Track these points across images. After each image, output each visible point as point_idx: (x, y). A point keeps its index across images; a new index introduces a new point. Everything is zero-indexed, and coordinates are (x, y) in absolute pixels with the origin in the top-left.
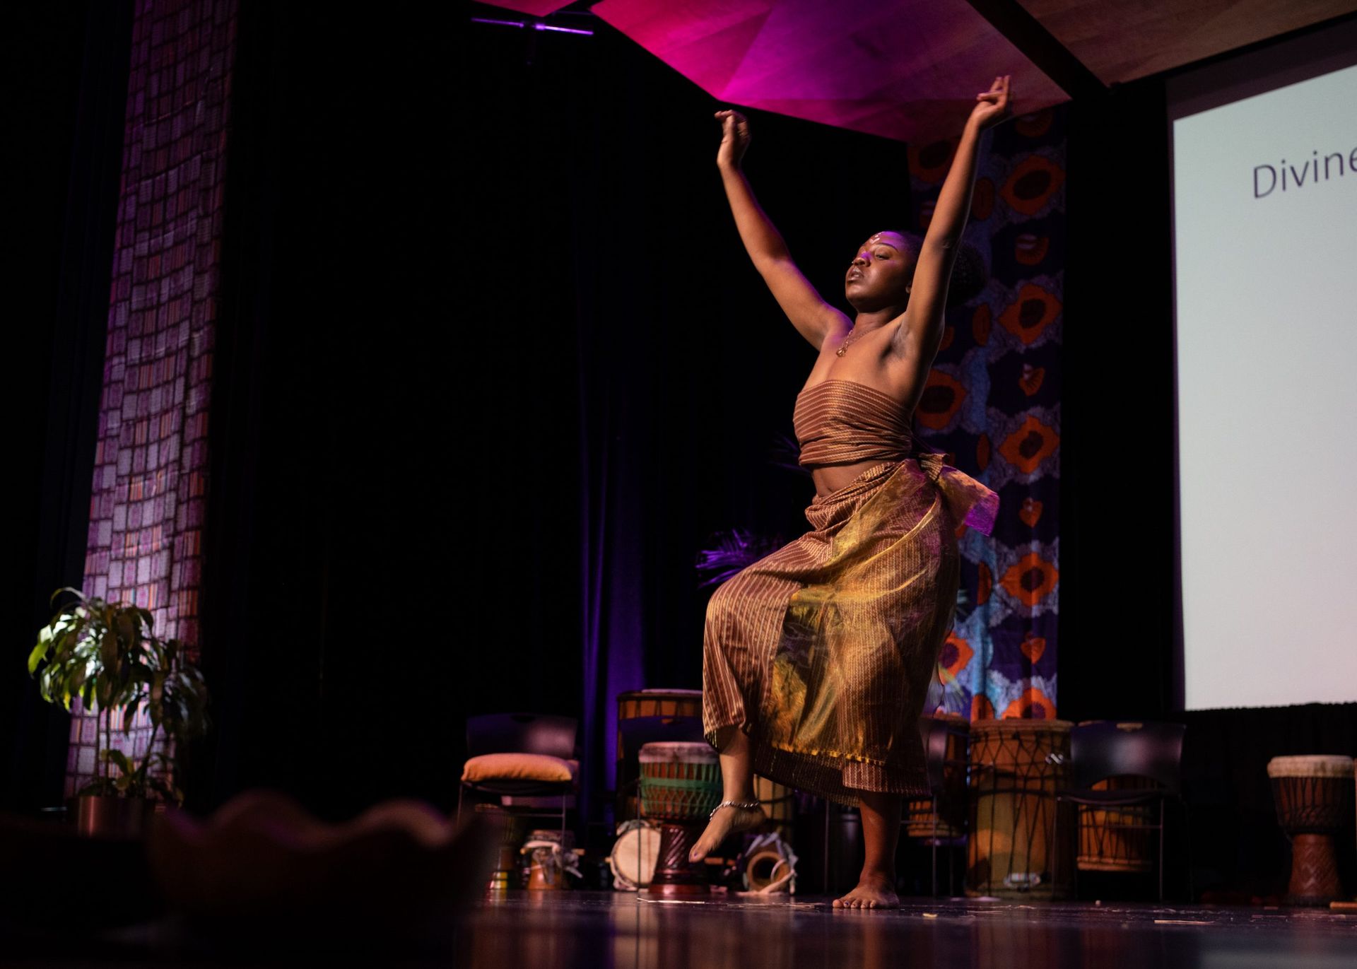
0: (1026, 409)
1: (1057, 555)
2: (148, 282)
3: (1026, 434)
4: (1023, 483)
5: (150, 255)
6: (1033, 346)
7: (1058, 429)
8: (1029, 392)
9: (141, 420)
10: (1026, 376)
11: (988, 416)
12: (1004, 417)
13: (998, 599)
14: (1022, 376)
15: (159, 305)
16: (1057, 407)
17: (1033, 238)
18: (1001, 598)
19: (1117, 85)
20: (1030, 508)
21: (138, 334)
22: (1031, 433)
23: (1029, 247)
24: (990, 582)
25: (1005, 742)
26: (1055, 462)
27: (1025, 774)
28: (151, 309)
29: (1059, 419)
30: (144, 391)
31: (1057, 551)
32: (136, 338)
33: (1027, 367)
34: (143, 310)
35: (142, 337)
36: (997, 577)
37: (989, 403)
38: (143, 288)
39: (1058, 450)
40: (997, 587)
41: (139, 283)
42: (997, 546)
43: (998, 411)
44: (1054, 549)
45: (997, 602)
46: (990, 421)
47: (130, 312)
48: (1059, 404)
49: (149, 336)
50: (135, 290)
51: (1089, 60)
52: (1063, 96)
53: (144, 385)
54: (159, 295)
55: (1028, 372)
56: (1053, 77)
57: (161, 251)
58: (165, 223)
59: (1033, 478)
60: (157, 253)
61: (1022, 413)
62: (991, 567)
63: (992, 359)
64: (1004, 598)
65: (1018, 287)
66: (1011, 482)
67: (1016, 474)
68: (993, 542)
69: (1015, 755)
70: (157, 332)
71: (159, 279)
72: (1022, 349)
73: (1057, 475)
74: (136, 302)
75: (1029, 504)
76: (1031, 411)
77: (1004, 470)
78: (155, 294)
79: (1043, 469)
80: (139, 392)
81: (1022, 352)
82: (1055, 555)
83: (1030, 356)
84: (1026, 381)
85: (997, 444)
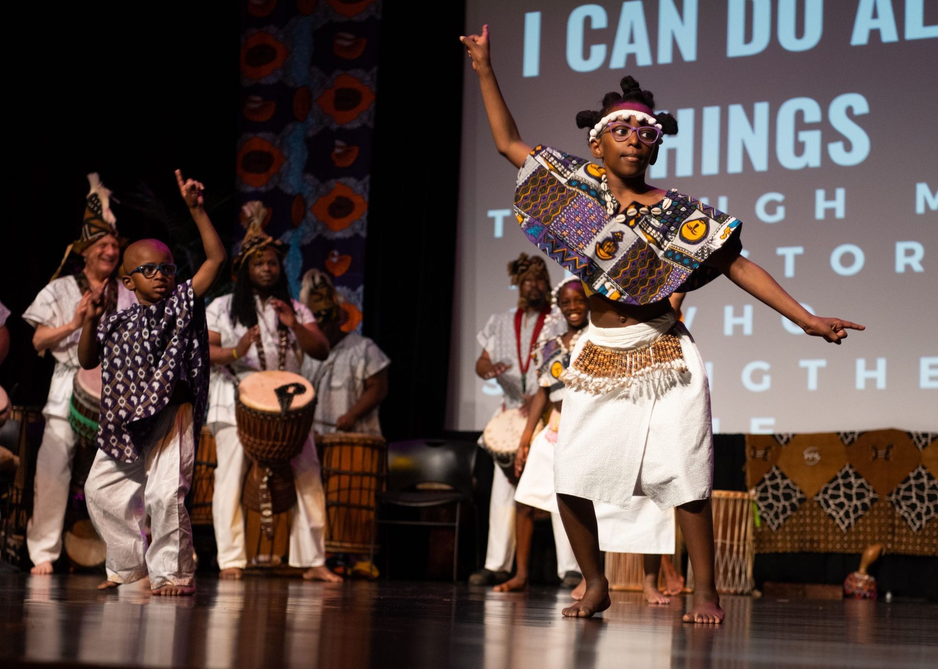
0: (337, 178)
1: (361, 300)
3: (335, 198)
4: (329, 238)
6: (347, 126)
7: (366, 198)
8: (341, 164)
10: (338, 151)
11: (304, 180)
12: (318, 182)
14: (334, 150)
16: (367, 179)
17: (350, 36)
20: (335, 260)
23: (346, 43)
26: (363, 224)
29: (368, 189)
31: (361, 296)
33: (339, 143)
37: (305, 170)
43: (313, 177)
44: (358, 295)
46: (305, 184)
48: (368, 177)
55: (339, 147)
59: (338, 235)
61: (333, 180)
63: (310, 134)
65: (334, 75)
66: (320, 237)
67: (324, 230)
72: (335, 127)
73: (363, 235)
75: (334, 256)
76: (342, 180)
77: (314, 226)
79: (351, 229)
81: (335, 130)
82: (359, 299)
83: (342, 134)
84: (338, 155)
85: (311, 203)
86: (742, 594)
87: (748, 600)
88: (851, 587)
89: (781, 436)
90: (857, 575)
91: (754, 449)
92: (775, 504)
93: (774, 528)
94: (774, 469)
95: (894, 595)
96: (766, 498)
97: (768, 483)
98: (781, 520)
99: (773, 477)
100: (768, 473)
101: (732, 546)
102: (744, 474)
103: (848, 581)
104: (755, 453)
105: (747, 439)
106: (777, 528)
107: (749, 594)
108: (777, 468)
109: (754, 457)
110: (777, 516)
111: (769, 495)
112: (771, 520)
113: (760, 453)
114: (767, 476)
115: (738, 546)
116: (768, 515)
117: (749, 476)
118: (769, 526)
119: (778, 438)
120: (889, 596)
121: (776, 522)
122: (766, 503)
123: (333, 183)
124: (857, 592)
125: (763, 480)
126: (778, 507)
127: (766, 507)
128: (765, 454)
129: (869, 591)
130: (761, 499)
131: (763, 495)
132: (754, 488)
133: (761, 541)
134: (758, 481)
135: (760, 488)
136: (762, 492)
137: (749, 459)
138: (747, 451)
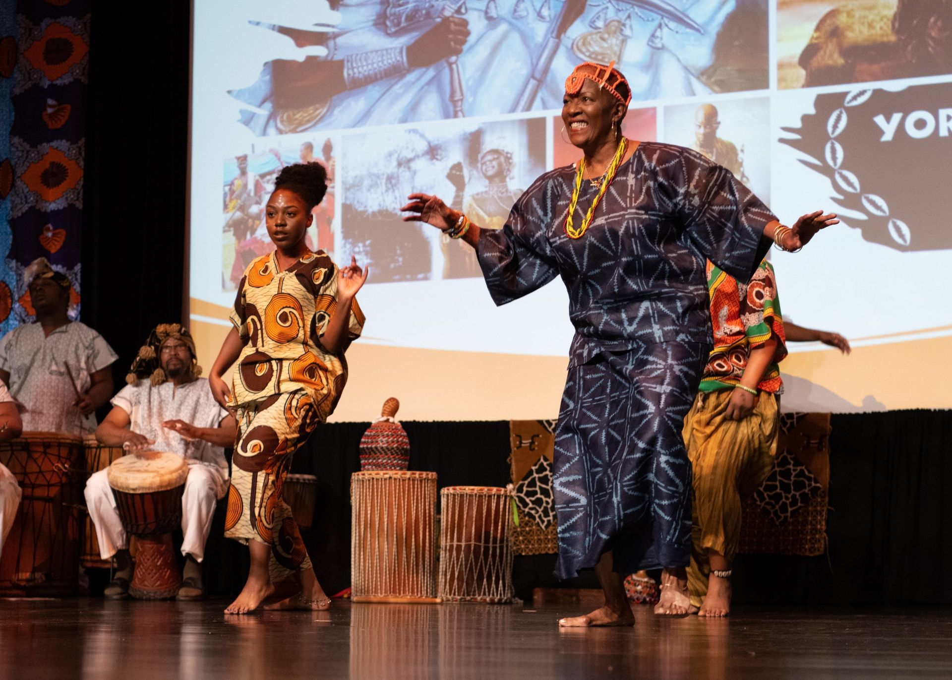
0: (49, 141)
1: (79, 280)
3: (47, 165)
4: (43, 210)
6: (59, 82)
7: (82, 163)
8: (53, 125)
10: (50, 110)
11: (12, 145)
12: (27, 146)
13: (18, 318)
14: (46, 110)
16: (82, 141)
18: (21, 316)
20: (50, 234)
22: (52, 164)
24: (10, 301)
25: (15, 452)
26: (79, 193)
27: (33, 481)
29: (83, 154)
31: (79, 277)
33: (50, 101)
36: (16, 297)
37: (13, 133)
39: (81, 183)
40: (16, 306)
42: (17, 267)
43: (21, 140)
44: (76, 274)
45: (16, 319)
46: (13, 149)
48: (83, 140)
55: (51, 106)
59: (53, 206)
61: (45, 144)
62: (11, 287)
63: (17, 91)
64: (23, 316)
65: (43, 25)
66: (32, 209)
67: (37, 201)
68: (13, 263)
69: (24, 464)
72: (46, 83)
73: (80, 205)
75: (48, 230)
76: (55, 144)
77: (26, 197)
79: (67, 199)
81: (46, 87)
82: (76, 279)
83: (55, 91)
84: (50, 115)
85: (19, 171)
86: (500, 603)
87: (507, 608)
89: (548, 421)
90: (634, 577)
91: (520, 437)
92: (544, 499)
93: (543, 527)
94: (542, 460)
96: (535, 493)
97: (535, 475)
98: (551, 518)
99: (541, 469)
100: (535, 465)
101: (487, 549)
102: (510, 466)
104: (521, 443)
105: (511, 426)
106: (547, 527)
107: (508, 603)
108: (546, 459)
109: (519, 447)
110: (546, 514)
111: (538, 489)
112: (540, 517)
113: (526, 442)
114: (534, 468)
115: (494, 549)
116: (537, 512)
117: (514, 468)
118: (538, 524)
119: (546, 425)
121: (545, 519)
122: (533, 499)
123: (45, 147)
124: (635, 596)
125: (531, 473)
126: (547, 503)
127: (533, 502)
128: (532, 443)
129: (648, 594)
130: (528, 494)
131: (530, 489)
132: (521, 482)
133: (529, 542)
134: (524, 474)
135: (526, 482)
136: (528, 486)
137: (514, 449)
138: (511, 439)
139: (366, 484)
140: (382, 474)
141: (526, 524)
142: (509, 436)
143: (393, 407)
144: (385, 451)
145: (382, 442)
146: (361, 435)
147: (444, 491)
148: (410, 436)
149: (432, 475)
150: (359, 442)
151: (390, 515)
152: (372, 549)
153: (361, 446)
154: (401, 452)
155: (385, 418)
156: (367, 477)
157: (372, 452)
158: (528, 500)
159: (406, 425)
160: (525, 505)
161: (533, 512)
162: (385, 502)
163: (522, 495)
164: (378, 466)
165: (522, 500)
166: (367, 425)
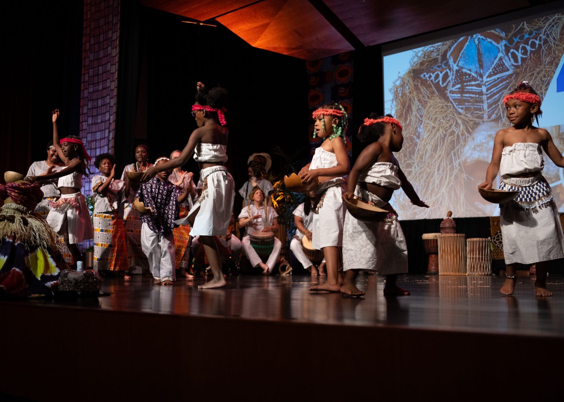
2: (93, 100)
5: (93, 92)
7: (351, 143)
9: (93, 141)
15: (97, 107)
16: (351, 136)
17: (343, 89)
19: (369, 46)
21: (91, 115)
23: (343, 91)
28: (95, 108)
30: (94, 132)
32: (90, 117)
34: (92, 108)
35: (92, 116)
38: (92, 102)
41: (90, 100)
47: (88, 109)
49: (95, 116)
50: (89, 102)
51: (361, 39)
52: (352, 48)
53: (94, 130)
54: (98, 104)
56: (351, 43)
57: (98, 91)
58: (98, 83)
60: (96, 91)
70: (97, 115)
71: (97, 99)
74: (90, 106)
78: (96, 104)
80: (92, 133)
86: (488, 275)
87: (490, 277)
88: (532, 271)
91: (493, 222)
95: (549, 273)
97: (499, 234)
101: (482, 258)
102: (490, 231)
103: (531, 268)
105: (490, 218)
109: (493, 225)
113: (496, 223)
114: (498, 232)
117: (492, 232)
118: (500, 250)
120: (548, 274)
122: (499, 241)
125: (497, 233)
130: (497, 240)
131: (498, 238)
132: (494, 236)
133: (498, 255)
134: (495, 233)
135: (496, 236)
136: (497, 237)
137: (491, 226)
138: (491, 223)
139: (442, 238)
140: (448, 235)
141: (497, 250)
142: (490, 221)
143: (450, 214)
144: (448, 228)
145: (447, 225)
146: (440, 223)
147: (468, 240)
148: (456, 223)
149: (464, 235)
150: (440, 225)
151: (450, 248)
152: (445, 258)
153: (441, 226)
154: (453, 228)
155: (448, 218)
156: (442, 236)
157: (444, 228)
158: (497, 242)
159: (454, 219)
160: (496, 243)
161: (499, 246)
162: (449, 244)
163: (495, 240)
164: (446, 233)
165: (495, 242)
166: (442, 220)
